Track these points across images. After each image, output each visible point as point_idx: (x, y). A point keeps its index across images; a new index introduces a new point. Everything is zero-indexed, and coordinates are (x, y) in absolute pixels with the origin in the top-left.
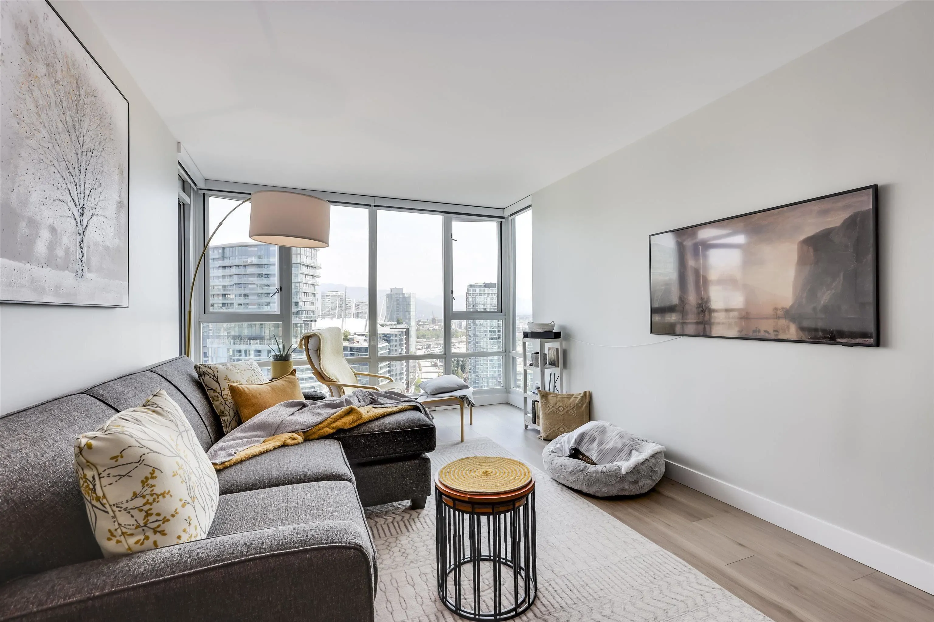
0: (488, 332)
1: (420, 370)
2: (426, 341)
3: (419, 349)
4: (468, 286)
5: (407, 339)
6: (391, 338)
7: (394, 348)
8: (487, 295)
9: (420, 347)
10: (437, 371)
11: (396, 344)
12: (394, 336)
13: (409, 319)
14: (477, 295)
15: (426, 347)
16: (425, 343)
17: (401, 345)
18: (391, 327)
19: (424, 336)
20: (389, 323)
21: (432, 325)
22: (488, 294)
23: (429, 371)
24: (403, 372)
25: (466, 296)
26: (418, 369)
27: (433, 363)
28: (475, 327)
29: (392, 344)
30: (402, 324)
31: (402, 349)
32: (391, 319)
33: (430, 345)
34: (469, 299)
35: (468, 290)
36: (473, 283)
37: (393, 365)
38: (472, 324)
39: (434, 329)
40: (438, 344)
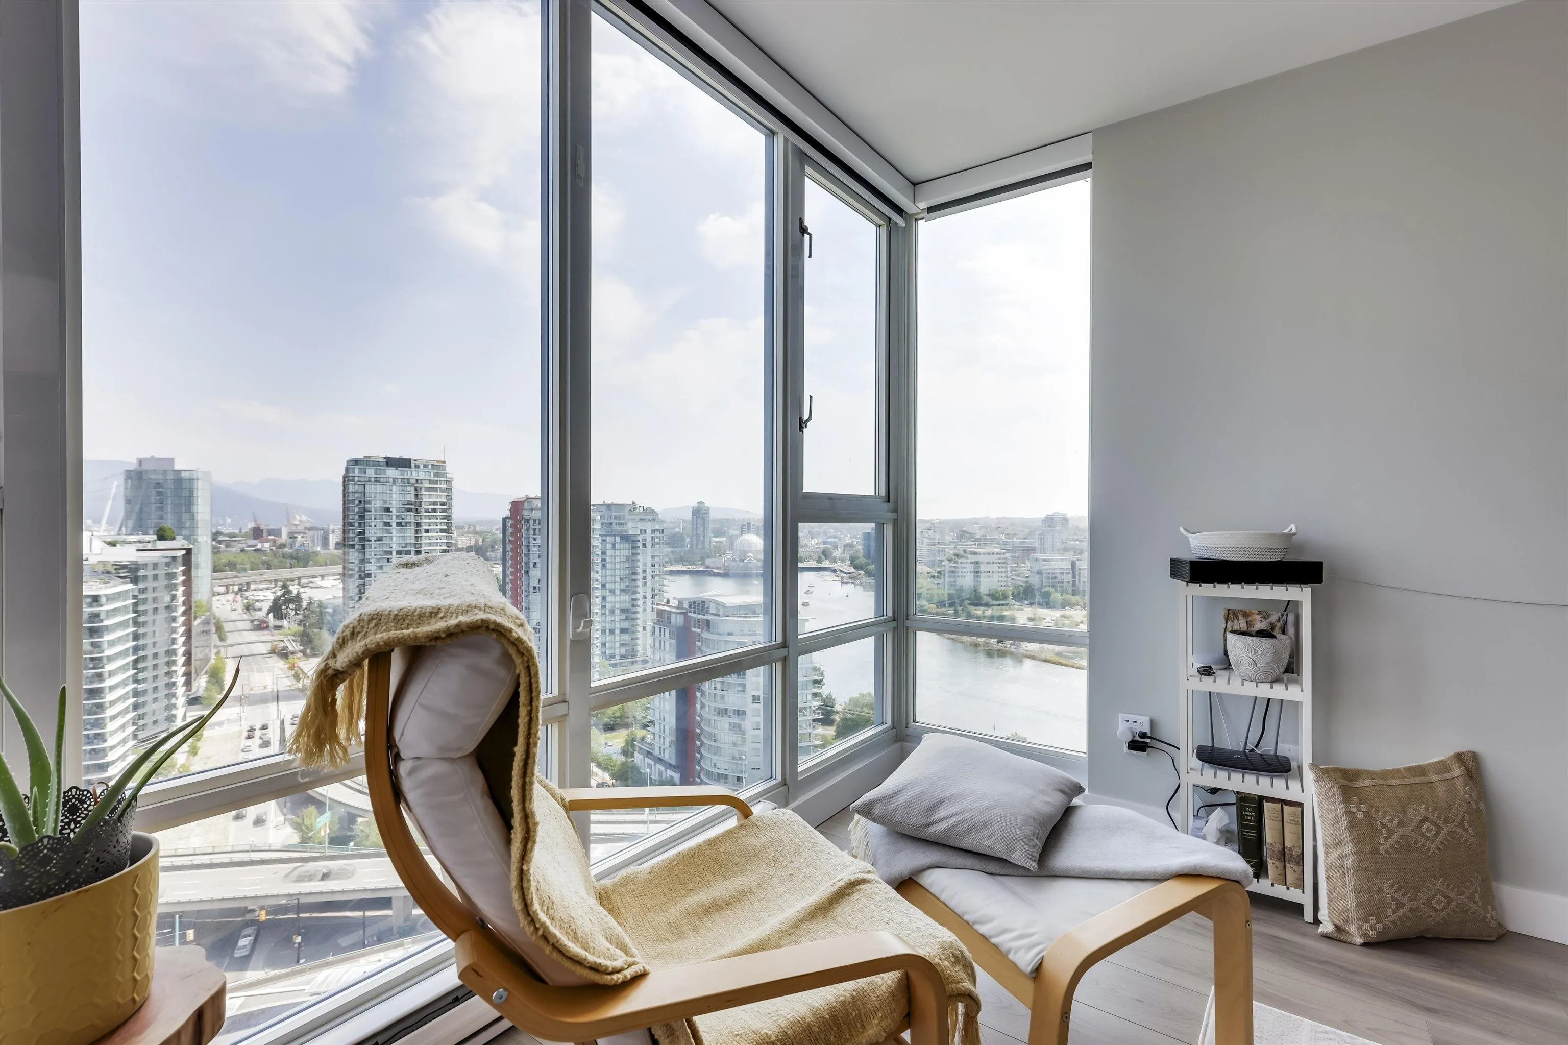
0: (394, 553)
1: (222, 639)
2: (236, 577)
3: (219, 594)
4: (348, 462)
5: (187, 573)
6: (141, 573)
7: (149, 595)
8: (391, 481)
9: (222, 589)
10: (269, 638)
11: (155, 584)
12: (150, 567)
13: (193, 529)
14: (370, 481)
15: (236, 588)
16: (235, 580)
17: (172, 587)
18: (141, 546)
19: (232, 566)
20: (132, 538)
21: (253, 542)
22: (394, 480)
23: (248, 640)
24: (175, 647)
25: (344, 482)
26: (215, 638)
27: (256, 623)
28: (364, 546)
29: (142, 585)
30: (173, 539)
31: (174, 598)
32: (140, 527)
33: (248, 584)
34: (351, 488)
35: (347, 470)
36: (359, 456)
37: (144, 634)
38: (357, 539)
39: (257, 550)
40: (270, 582)
